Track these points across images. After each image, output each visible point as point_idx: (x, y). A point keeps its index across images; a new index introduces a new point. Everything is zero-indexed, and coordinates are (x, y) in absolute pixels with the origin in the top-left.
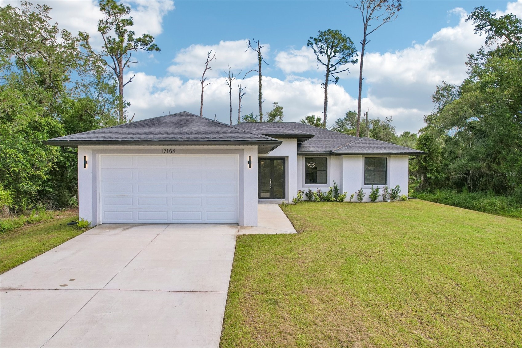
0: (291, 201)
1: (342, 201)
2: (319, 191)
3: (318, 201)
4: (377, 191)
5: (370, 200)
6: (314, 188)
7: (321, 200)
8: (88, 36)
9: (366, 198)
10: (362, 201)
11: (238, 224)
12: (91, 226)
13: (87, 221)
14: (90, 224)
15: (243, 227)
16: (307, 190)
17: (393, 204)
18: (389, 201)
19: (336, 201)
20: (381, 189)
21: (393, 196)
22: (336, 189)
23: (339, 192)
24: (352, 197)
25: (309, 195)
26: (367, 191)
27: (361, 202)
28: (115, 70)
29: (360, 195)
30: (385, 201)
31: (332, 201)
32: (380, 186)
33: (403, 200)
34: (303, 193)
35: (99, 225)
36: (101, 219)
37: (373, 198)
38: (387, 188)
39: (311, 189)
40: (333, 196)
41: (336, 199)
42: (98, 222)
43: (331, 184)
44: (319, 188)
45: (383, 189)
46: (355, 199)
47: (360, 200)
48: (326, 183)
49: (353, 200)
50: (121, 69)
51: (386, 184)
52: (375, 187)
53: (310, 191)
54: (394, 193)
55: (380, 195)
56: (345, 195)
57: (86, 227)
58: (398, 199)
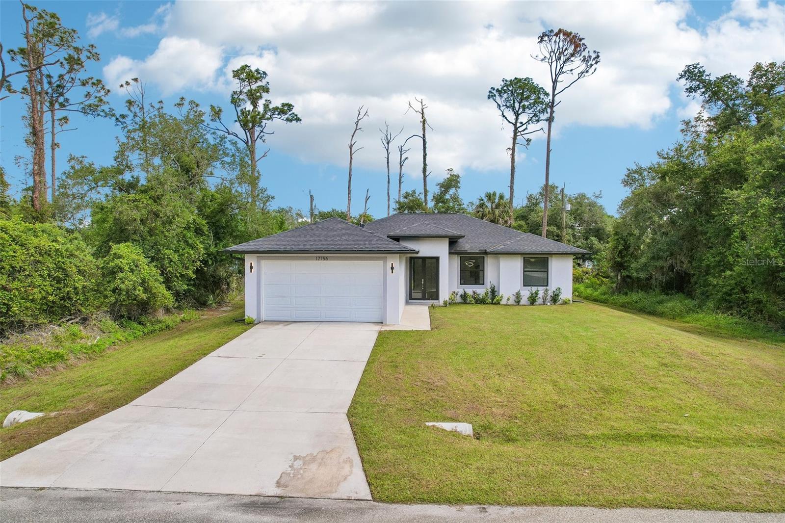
0: (441, 302)
1: (499, 303)
2: (474, 293)
3: (473, 304)
4: (536, 293)
5: (529, 303)
6: (470, 290)
7: (476, 303)
8: (220, 110)
9: (524, 300)
10: (520, 304)
11: (382, 323)
12: (256, 322)
13: (252, 318)
14: (255, 321)
15: (386, 325)
16: (461, 292)
17: (554, 307)
18: (549, 304)
19: (492, 303)
20: (541, 291)
21: (555, 299)
22: (493, 291)
23: (496, 293)
24: (508, 299)
25: (464, 297)
26: (526, 293)
27: (518, 305)
28: (247, 143)
29: (518, 297)
30: (544, 303)
31: (487, 304)
32: (540, 288)
33: (565, 303)
34: (457, 294)
35: (262, 322)
36: (263, 317)
37: (533, 300)
38: (547, 290)
39: (466, 290)
40: (489, 298)
41: (492, 301)
42: (261, 320)
43: (488, 285)
44: (474, 290)
45: (543, 291)
46: (512, 302)
47: (518, 301)
48: (483, 284)
49: (509, 303)
50: (254, 141)
51: (547, 285)
52: (534, 289)
53: (465, 292)
54: (556, 295)
55: (540, 298)
56: (502, 297)
57: (251, 324)
58: (560, 301)
